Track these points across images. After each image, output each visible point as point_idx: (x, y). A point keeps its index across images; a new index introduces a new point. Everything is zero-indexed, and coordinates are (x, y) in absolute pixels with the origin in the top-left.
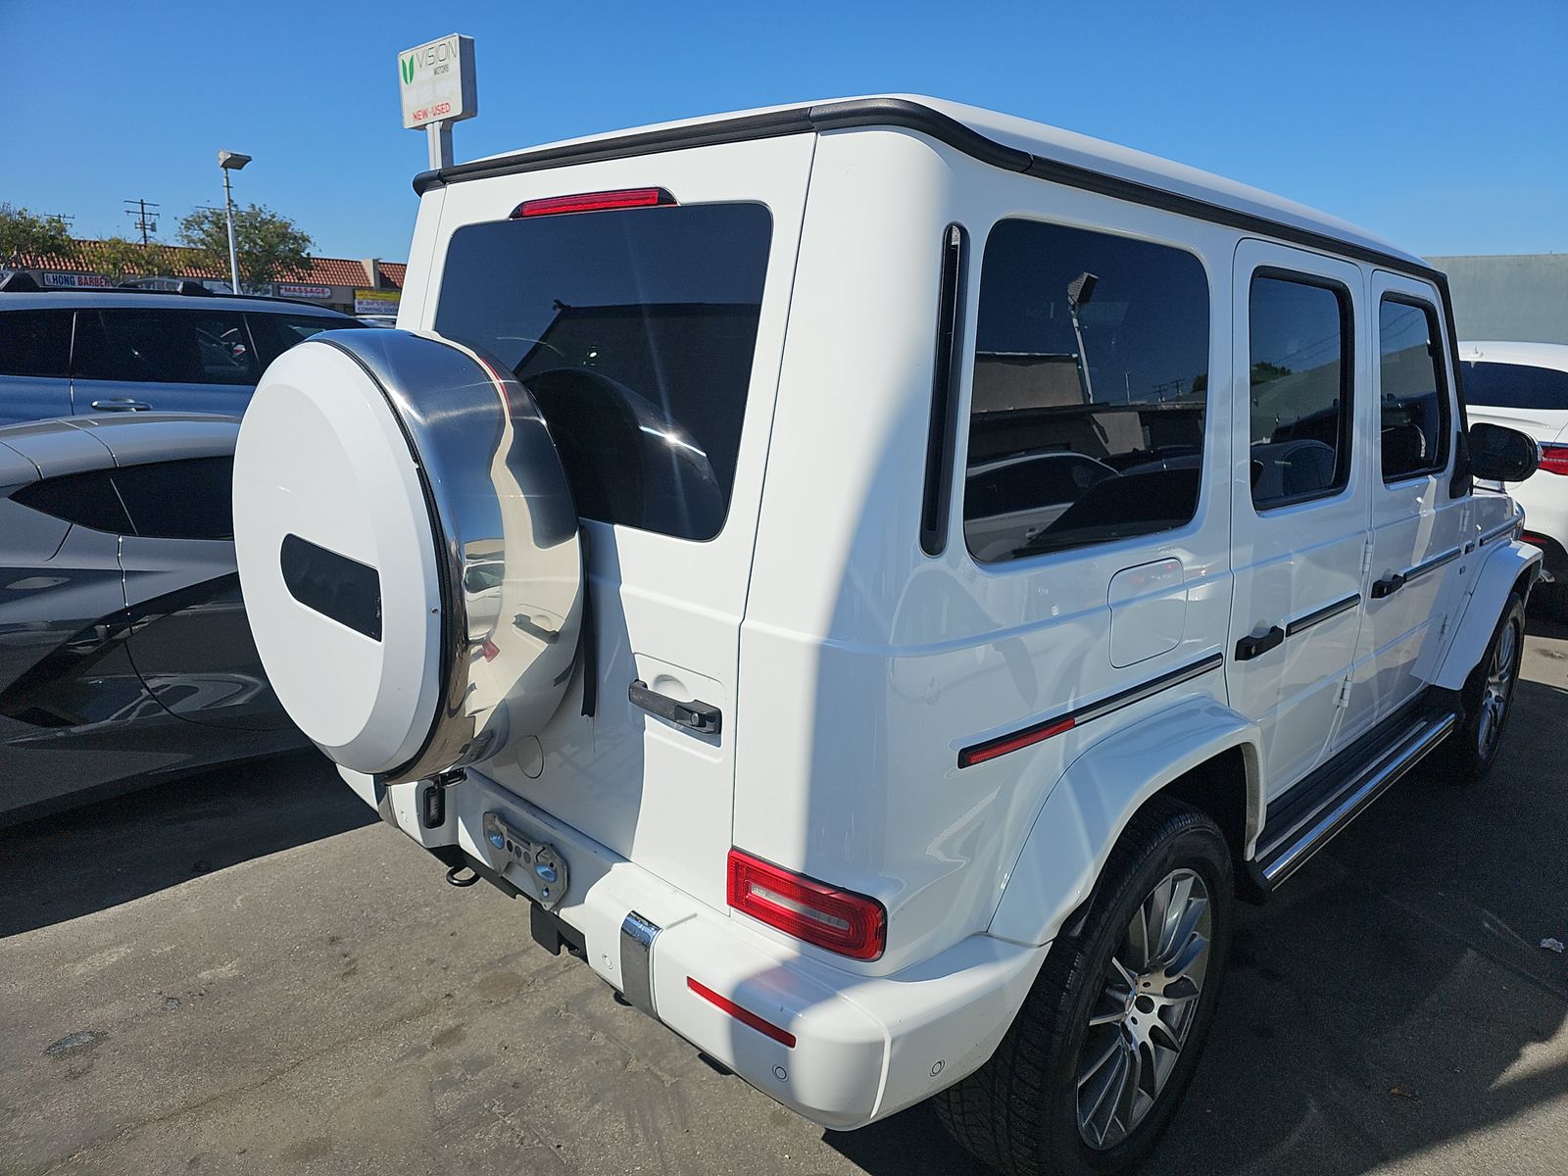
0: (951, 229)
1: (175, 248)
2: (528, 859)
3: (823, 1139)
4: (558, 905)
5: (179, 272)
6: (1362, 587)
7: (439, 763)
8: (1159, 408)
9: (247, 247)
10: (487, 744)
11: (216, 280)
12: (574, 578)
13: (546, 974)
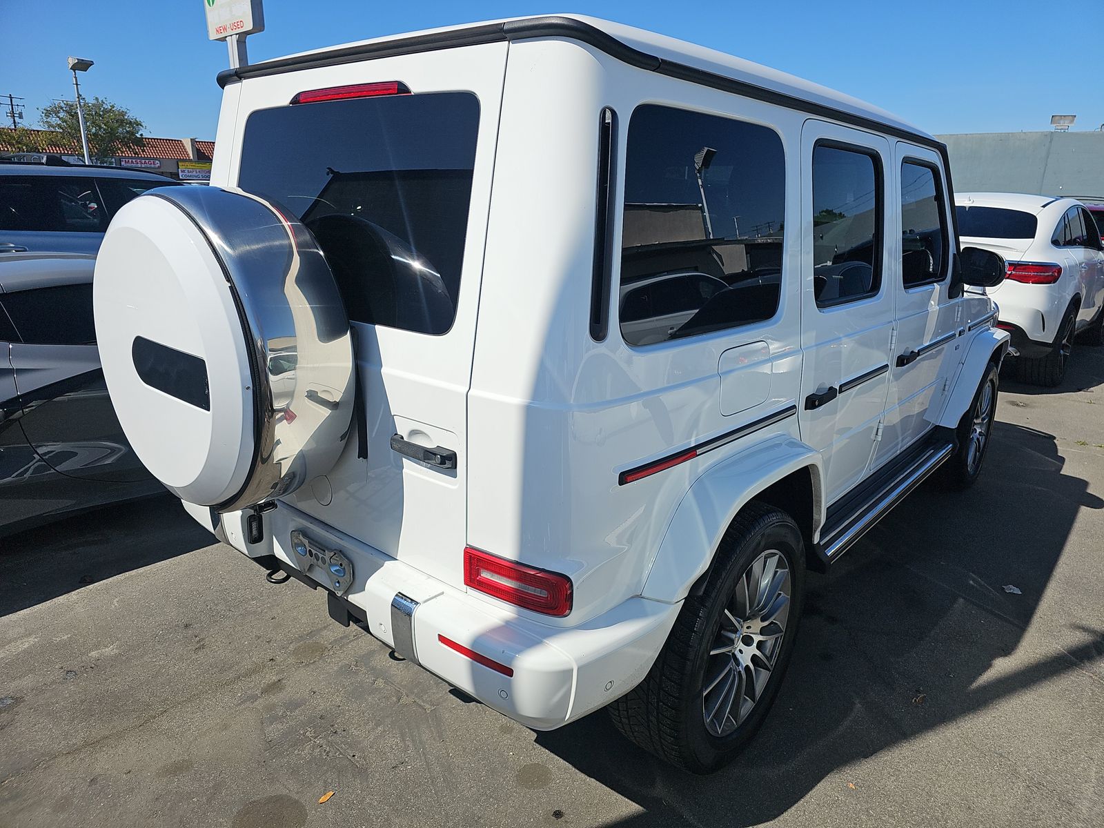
0: (605, 111)
1: (38, 131)
2: (324, 562)
3: (535, 741)
4: (347, 592)
5: (43, 149)
6: (888, 359)
7: (256, 496)
8: (756, 242)
9: (94, 130)
10: (291, 482)
11: (72, 155)
12: (348, 363)
13: (341, 642)
